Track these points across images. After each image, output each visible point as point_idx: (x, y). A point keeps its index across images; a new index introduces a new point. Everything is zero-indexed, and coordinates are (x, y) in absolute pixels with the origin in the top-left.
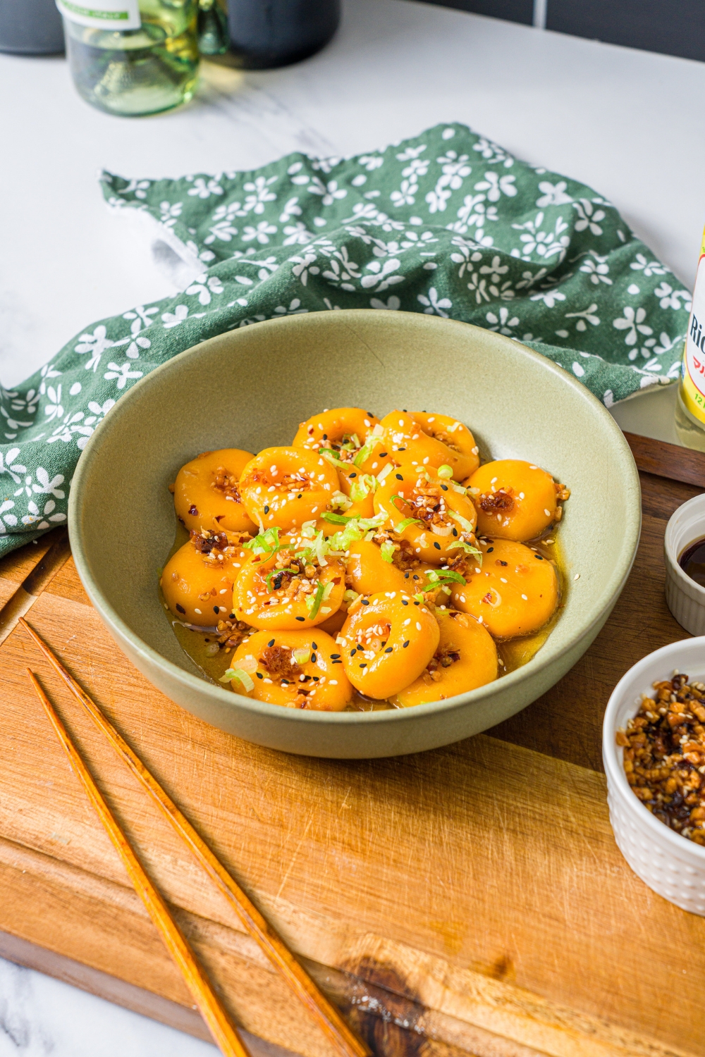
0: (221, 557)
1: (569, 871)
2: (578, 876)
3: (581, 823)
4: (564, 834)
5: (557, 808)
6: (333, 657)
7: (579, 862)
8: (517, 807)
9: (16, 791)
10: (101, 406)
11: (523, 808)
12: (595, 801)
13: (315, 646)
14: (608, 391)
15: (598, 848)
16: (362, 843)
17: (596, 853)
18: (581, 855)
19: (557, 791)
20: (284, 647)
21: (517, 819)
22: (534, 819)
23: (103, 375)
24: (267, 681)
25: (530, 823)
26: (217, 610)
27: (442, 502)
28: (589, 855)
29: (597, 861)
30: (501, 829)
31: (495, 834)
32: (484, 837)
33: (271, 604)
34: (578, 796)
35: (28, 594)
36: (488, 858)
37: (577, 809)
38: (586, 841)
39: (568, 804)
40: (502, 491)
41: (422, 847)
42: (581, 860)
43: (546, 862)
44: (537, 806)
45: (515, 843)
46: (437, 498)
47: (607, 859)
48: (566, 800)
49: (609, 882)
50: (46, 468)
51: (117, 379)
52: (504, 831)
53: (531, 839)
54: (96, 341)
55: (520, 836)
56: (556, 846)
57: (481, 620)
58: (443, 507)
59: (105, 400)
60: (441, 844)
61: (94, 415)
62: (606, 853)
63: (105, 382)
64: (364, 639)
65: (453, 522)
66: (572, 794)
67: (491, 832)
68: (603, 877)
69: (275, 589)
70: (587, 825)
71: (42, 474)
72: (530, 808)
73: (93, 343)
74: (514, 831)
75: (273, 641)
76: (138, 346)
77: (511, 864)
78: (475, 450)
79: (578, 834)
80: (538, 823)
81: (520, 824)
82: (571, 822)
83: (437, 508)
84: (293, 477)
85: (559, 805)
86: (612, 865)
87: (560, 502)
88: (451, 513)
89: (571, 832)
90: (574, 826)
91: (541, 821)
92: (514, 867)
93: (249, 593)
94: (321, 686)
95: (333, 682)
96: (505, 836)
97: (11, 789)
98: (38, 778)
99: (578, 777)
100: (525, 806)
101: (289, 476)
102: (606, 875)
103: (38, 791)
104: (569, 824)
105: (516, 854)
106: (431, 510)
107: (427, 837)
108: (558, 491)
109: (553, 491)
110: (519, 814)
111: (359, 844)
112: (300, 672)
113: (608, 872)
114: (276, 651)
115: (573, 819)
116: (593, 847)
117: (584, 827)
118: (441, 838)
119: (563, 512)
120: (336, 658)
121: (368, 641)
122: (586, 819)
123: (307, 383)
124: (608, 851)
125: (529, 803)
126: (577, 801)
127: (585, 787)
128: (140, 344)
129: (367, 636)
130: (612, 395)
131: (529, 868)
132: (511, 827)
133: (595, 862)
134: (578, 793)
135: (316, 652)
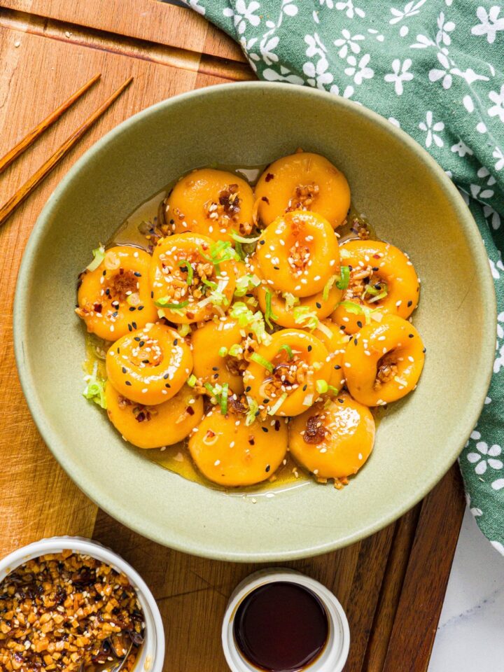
0: (214, 215)
1: (10, 511)
2: (6, 517)
3: (50, 516)
4: (39, 505)
5: (59, 498)
6: (134, 324)
7: (18, 517)
8: (55, 471)
9: (11, 116)
10: (366, 66)
11: (55, 475)
12: (69, 524)
13: (141, 308)
14: (481, 512)
15: (31, 530)
16: (8, 367)
17: (27, 528)
18: (24, 518)
19: (74, 497)
20: (138, 284)
21: (45, 472)
22: (48, 484)
23: (397, 58)
24: (102, 279)
25: (44, 480)
26: (172, 222)
27: (295, 386)
28: (24, 524)
29: (21, 530)
30: (36, 461)
31: (31, 458)
32: (27, 450)
33: (163, 269)
34: (72, 512)
35: (199, 60)
36: (11, 455)
37: (60, 513)
38: (36, 521)
39: (63, 506)
40: (326, 434)
41: (12, 409)
42: (20, 519)
43: (14, 495)
44: (59, 484)
45: (27, 473)
46: (296, 382)
47: (23, 536)
48: (66, 504)
49: (6, 538)
50: (279, 44)
51: (393, 73)
52: (35, 464)
53: (31, 483)
54: (492, 23)
55: (31, 475)
56: (28, 500)
57: (195, 430)
58: (289, 388)
59: (372, 68)
60: (16, 422)
61: (358, 62)
62: (28, 535)
63: (389, 63)
64: (150, 346)
65: (276, 399)
66: (73, 509)
67: (32, 455)
68: (9, 535)
69: (181, 268)
70: (48, 521)
71: (274, 43)
72: (56, 480)
73: (489, 21)
74: (35, 471)
75: (140, 276)
76: (443, 78)
77: (9, 471)
78: (381, 402)
79: (40, 515)
80: (45, 487)
81: (42, 474)
82: (49, 509)
83: (287, 383)
84: (307, 255)
85: (62, 500)
86: (19, 540)
87: (331, 481)
88: (284, 396)
89: (41, 510)
90: (46, 512)
91: (47, 488)
92: (8, 473)
93: (174, 248)
94: (108, 320)
95: (112, 329)
96: (30, 465)
97: (11, 113)
98: (24, 128)
99: (88, 511)
100: (57, 476)
101: (308, 251)
102: (10, 536)
103: (12, 132)
104: (47, 508)
105: (17, 474)
106: (283, 378)
107: (20, 412)
108: (340, 479)
109: (340, 475)
110: (50, 473)
111: (7, 366)
112: (121, 300)
113: (14, 538)
114: (133, 279)
115: (52, 510)
116: (31, 526)
117: (47, 519)
118: (21, 421)
119: (324, 484)
120: (133, 327)
121: (148, 349)
122: (54, 520)
123: (433, 241)
124: (30, 536)
125: (60, 479)
126: (67, 513)
127: (80, 516)
128: (445, 79)
129: (153, 347)
130: (479, 515)
131: (8, 484)
132: (38, 468)
133: (19, 528)
134: (74, 512)
135: (137, 309)
